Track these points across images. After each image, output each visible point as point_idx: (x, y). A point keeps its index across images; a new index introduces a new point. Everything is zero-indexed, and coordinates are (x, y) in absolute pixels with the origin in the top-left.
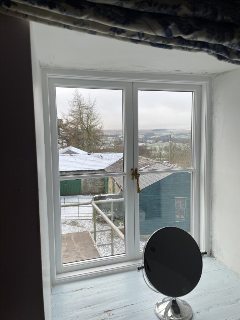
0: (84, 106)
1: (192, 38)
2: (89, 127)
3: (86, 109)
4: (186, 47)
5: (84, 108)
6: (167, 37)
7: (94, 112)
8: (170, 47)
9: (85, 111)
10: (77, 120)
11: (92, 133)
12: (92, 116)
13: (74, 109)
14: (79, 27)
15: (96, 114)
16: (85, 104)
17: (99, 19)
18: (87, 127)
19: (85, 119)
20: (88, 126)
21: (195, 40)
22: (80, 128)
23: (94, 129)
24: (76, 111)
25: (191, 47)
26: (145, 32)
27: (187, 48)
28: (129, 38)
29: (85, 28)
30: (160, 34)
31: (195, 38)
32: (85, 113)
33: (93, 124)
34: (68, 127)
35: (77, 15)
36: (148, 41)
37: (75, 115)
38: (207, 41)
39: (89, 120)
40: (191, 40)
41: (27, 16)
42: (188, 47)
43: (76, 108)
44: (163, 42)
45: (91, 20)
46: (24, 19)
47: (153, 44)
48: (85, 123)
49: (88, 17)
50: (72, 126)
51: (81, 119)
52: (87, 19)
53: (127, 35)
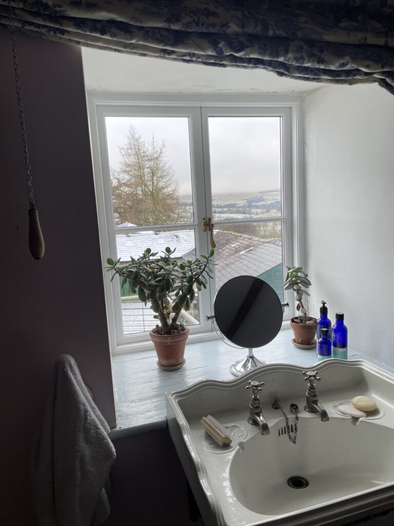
0: (146, 155)
1: (244, 55)
2: (155, 190)
3: (149, 160)
4: (239, 64)
5: (146, 159)
6: (218, 55)
7: (162, 164)
8: (224, 66)
9: (148, 164)
10: (135, 179)
11: (160, 201)
12: (160, 171)
13: (129, 160)
14: (130, 50)
15: (166, 168)
16: (148, 153)
17: (148, 42)
18: (151, 190)
19: (147, 177)
20: (153, 189)
21: (247, 57)
22: (141, 193)
23: (163, 194)
24: (133, 165)
25: (245, 65)
26: (195, 52)
27: (242, 66)
28: (180, 58)
29: (135, 51)
30: (210, 53)
31: (247, 55)
32: (148, 168)
33: (161, 184)
34: (121, 191)
35: (127, 39)
36: (200, 60)
37: (131, 171)
38: (260, 57)
39: (155, 178)
40: (244, 57)
41: (79, 42)
42: (242, 64)
43: (132, 160)
44: (215, 61)
45: (141, 43)
46: (76, 45)
47: (205, 63)
48: (148, 183)
49: (138, 41)
50: (126, 189)
51: (141, 177)
52: (137, 43)
53: (178, 56)
